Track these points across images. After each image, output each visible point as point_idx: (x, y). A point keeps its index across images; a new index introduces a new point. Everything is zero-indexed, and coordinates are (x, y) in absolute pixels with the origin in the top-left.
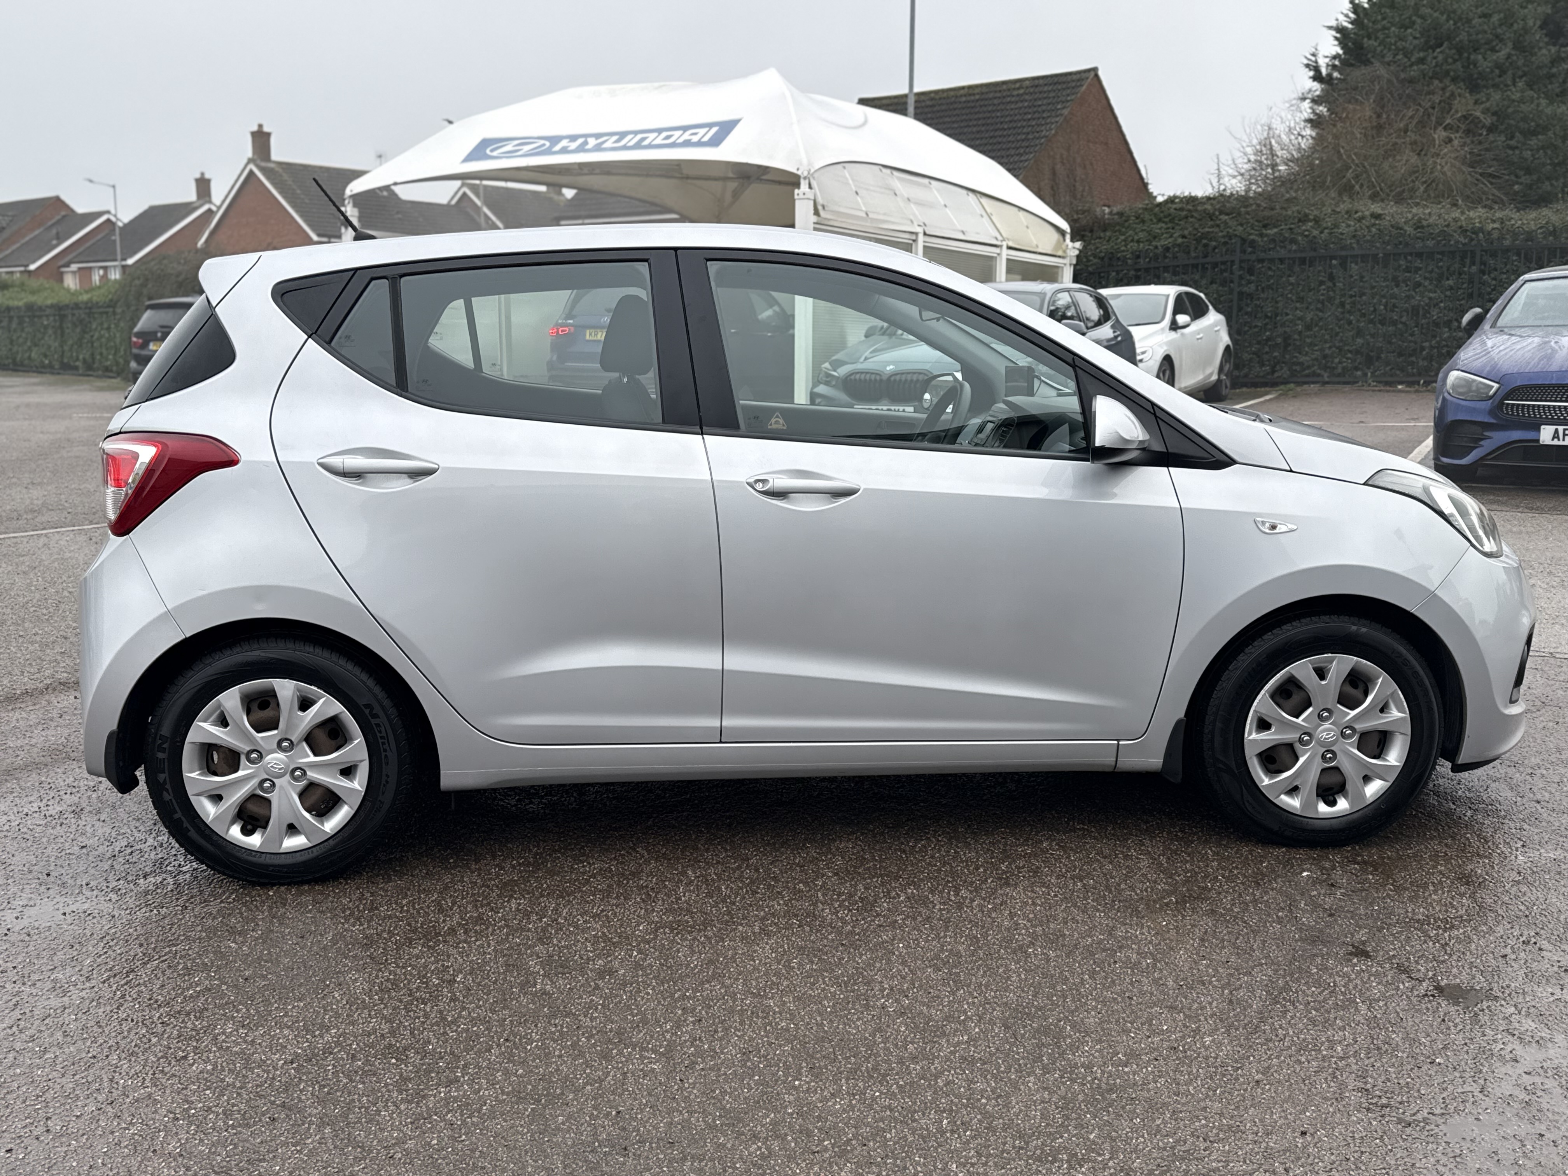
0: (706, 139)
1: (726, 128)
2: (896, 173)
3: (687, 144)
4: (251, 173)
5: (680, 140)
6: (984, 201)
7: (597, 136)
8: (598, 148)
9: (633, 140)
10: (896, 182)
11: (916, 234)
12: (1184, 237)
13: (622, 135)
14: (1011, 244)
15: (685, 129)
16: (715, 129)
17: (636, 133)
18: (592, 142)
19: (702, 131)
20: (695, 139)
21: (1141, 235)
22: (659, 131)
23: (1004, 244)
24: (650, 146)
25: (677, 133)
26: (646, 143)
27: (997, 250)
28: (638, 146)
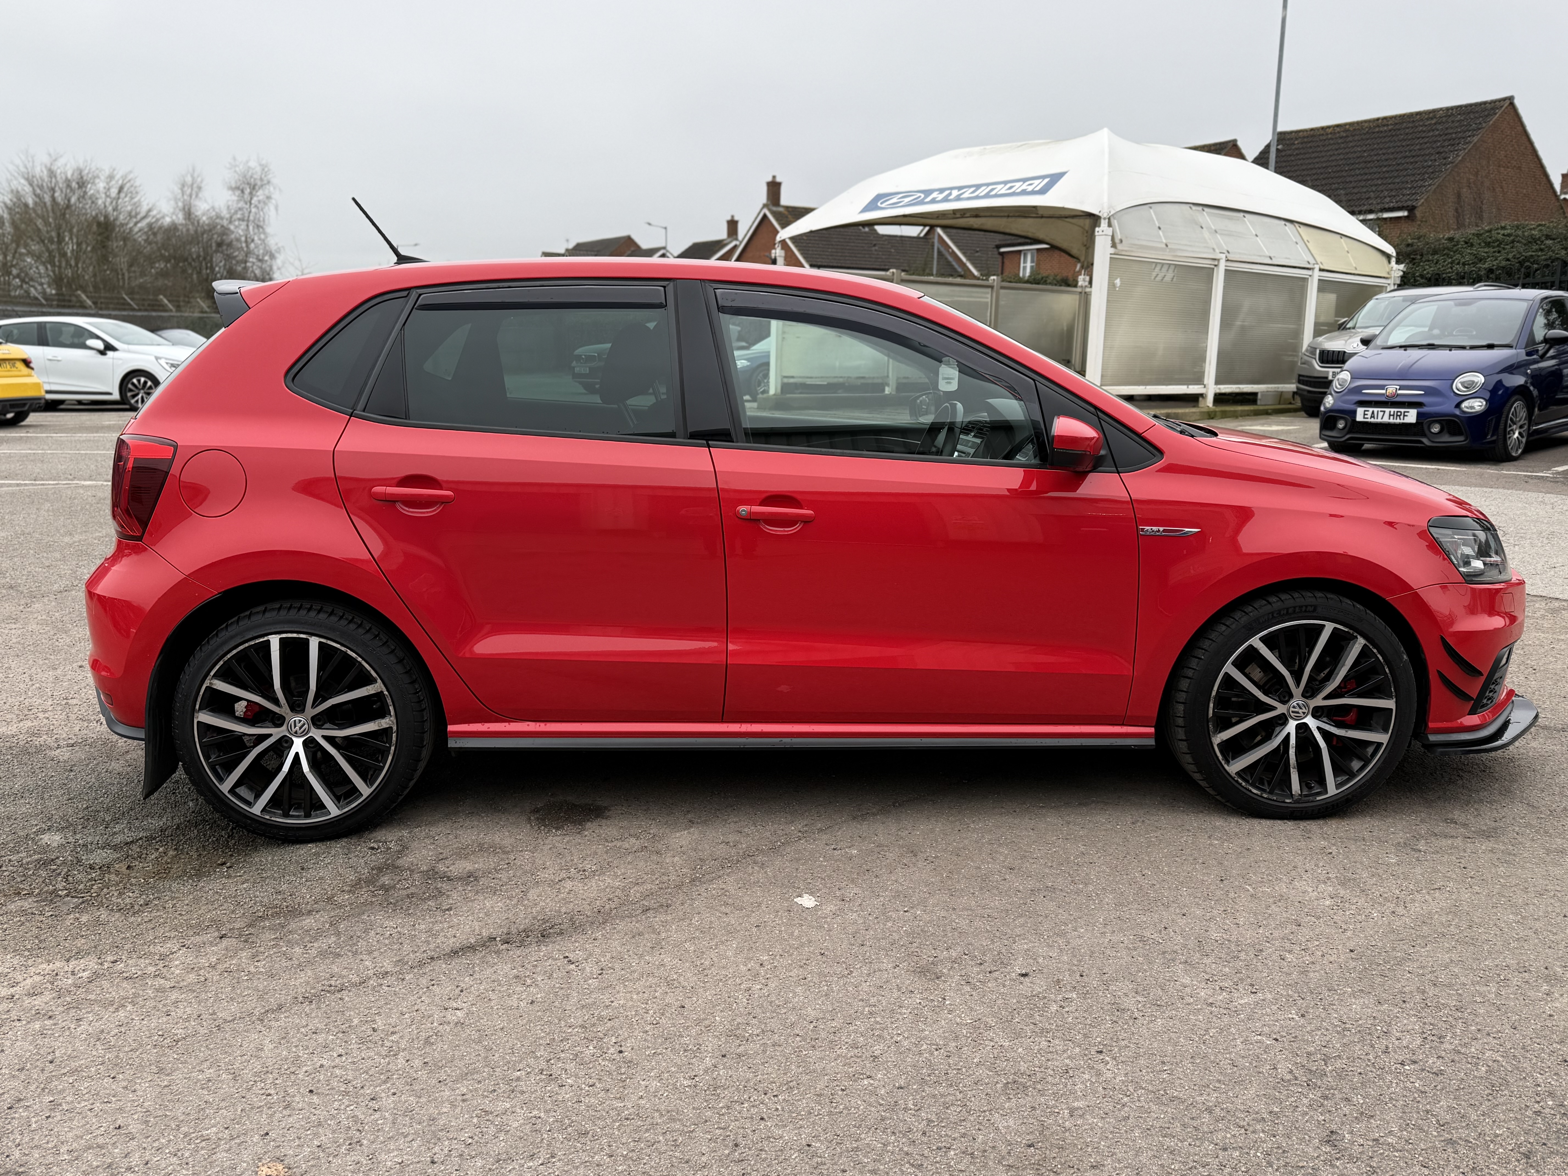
0: (1037, 189)
1: (1055, 178)
2: (1206, 209)
3: (1024, 193)
4: (765, 216)
5: (1019, 190)
6: (1303, 230)
7: (959, 188)
8: (958, 198)
9: (983, 191)
10: (1206, 217)
11: (1218, 260)
12: (1508, 260)
13: (978, 187)
14: (1322, 267)
15: (1024, 180)
16: (1047, 180)
17: (988, 185)
18: (955, 193)
19: (1036, 182)
20: (1030, 188)
21: (1467, 258)
22: (1005, 183)
23: (1317, 267)
24: (996, 196)
25: (1018, 184)
26: (993, 193)
27: (1309, 272)
28: (987, 196)
